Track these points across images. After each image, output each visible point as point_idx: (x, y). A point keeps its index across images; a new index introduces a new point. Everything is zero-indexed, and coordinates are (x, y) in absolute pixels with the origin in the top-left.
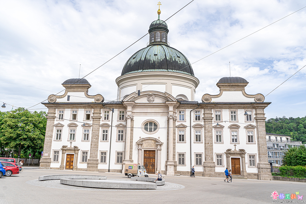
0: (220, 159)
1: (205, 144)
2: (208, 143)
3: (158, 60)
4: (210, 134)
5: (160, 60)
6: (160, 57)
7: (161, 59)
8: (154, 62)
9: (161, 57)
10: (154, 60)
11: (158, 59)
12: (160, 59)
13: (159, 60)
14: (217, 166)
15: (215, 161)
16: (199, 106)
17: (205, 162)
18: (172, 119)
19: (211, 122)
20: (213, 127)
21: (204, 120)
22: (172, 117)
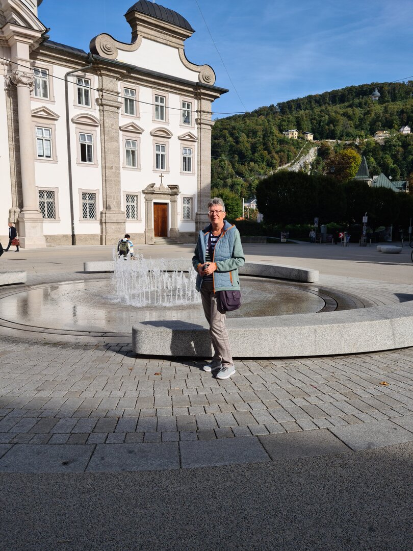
0: (132, 204)
1: (104, 168)
2: (111, 168)
4: (115, 144)
14: (127, 219)
15: (123, 209)
16: (91, 64)
17: (104, 212)
18: (28, 86)
19: (116, 114)
20: (120, 128)
21: (101, 108)
22: (29, 82)
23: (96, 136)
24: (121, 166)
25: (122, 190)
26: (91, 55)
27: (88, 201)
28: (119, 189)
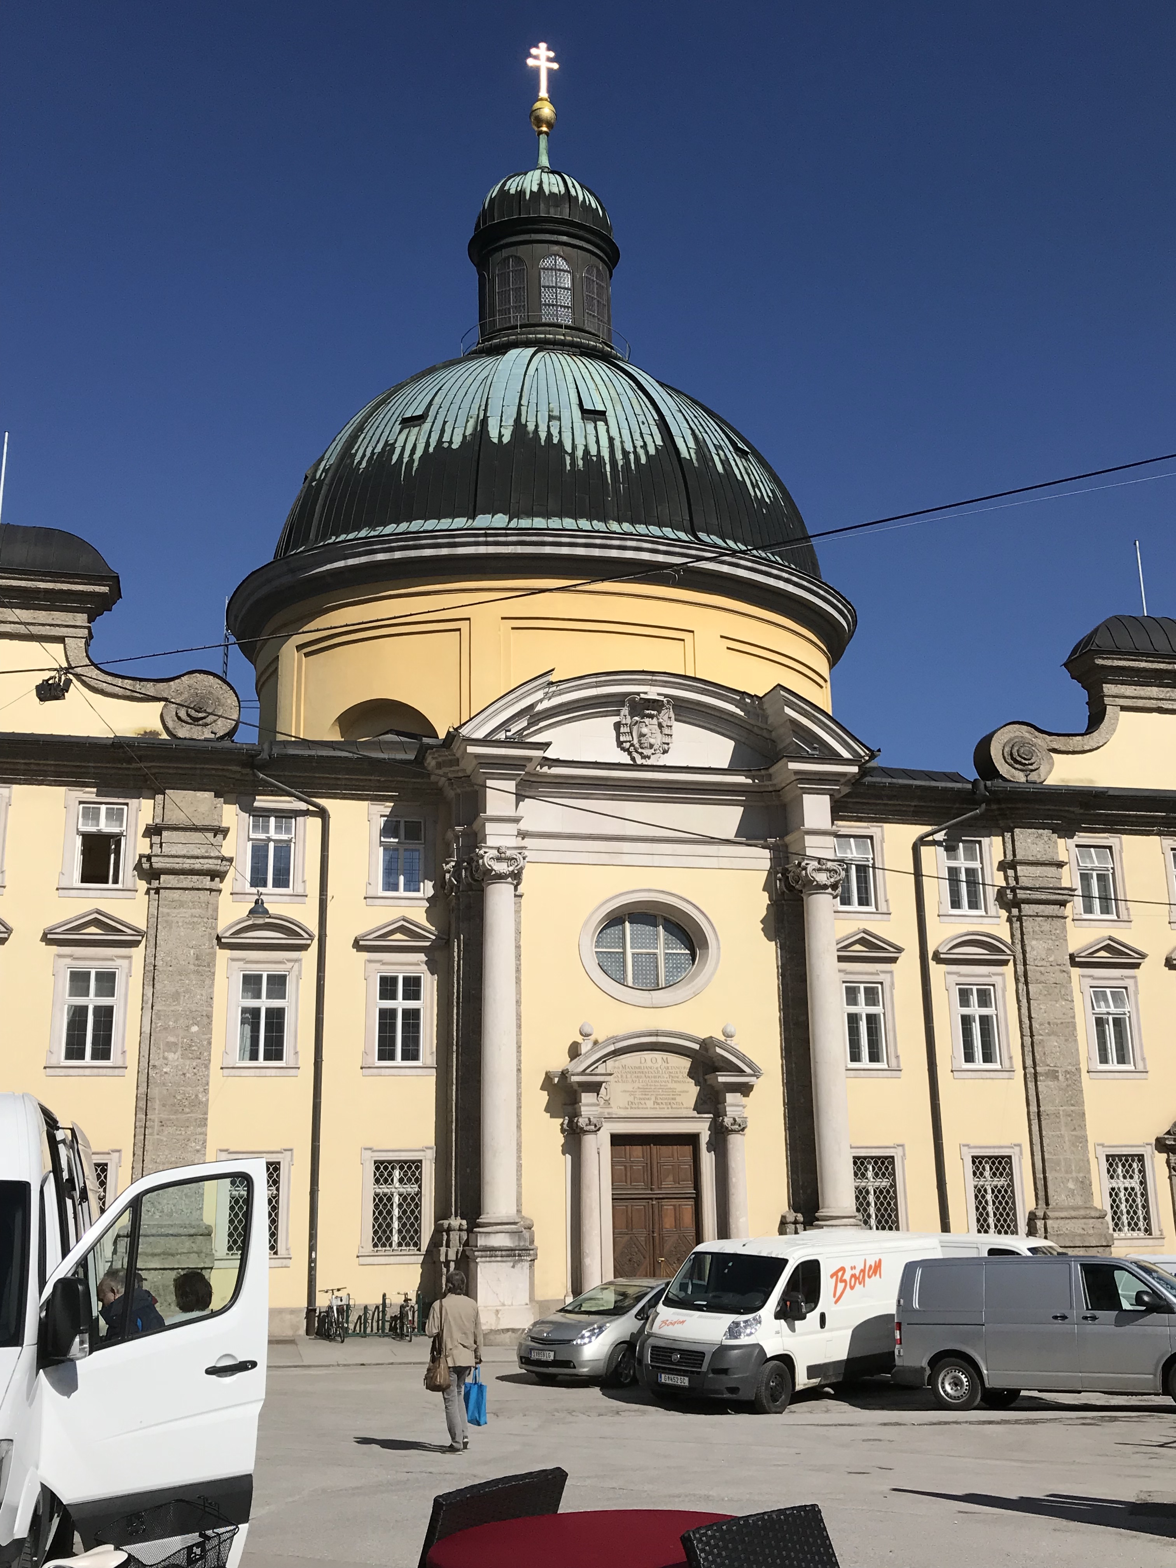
0: (1128, 1183)
1: (1032, 1077)
2: (1054, 1076)
3: (619, 456)
4: (1061, 1005)
5: (632, 457)
6: (626, 433)
7: (641, 452)
8: (593, 464)
9: (637, 436)
10: (586, 451)
11: (617, 443)
12: (629, 447)
13: (625, 454)
14: (1116, 1235)
15: (1102, 1201)
16: (984, 805)
17: (1040, 1214)
18: (830, 890)
19: (1058, 923)
20: (1072, 957)
21: (1015, 911)
22: (832, 880)
23: (1004, 990)
24: (1084, 1069)
25: (1092, 1140)
26: (982, 783)
27: (989, 1182)
28: (1084, 1139)
